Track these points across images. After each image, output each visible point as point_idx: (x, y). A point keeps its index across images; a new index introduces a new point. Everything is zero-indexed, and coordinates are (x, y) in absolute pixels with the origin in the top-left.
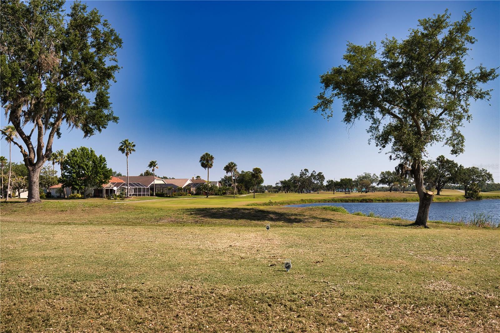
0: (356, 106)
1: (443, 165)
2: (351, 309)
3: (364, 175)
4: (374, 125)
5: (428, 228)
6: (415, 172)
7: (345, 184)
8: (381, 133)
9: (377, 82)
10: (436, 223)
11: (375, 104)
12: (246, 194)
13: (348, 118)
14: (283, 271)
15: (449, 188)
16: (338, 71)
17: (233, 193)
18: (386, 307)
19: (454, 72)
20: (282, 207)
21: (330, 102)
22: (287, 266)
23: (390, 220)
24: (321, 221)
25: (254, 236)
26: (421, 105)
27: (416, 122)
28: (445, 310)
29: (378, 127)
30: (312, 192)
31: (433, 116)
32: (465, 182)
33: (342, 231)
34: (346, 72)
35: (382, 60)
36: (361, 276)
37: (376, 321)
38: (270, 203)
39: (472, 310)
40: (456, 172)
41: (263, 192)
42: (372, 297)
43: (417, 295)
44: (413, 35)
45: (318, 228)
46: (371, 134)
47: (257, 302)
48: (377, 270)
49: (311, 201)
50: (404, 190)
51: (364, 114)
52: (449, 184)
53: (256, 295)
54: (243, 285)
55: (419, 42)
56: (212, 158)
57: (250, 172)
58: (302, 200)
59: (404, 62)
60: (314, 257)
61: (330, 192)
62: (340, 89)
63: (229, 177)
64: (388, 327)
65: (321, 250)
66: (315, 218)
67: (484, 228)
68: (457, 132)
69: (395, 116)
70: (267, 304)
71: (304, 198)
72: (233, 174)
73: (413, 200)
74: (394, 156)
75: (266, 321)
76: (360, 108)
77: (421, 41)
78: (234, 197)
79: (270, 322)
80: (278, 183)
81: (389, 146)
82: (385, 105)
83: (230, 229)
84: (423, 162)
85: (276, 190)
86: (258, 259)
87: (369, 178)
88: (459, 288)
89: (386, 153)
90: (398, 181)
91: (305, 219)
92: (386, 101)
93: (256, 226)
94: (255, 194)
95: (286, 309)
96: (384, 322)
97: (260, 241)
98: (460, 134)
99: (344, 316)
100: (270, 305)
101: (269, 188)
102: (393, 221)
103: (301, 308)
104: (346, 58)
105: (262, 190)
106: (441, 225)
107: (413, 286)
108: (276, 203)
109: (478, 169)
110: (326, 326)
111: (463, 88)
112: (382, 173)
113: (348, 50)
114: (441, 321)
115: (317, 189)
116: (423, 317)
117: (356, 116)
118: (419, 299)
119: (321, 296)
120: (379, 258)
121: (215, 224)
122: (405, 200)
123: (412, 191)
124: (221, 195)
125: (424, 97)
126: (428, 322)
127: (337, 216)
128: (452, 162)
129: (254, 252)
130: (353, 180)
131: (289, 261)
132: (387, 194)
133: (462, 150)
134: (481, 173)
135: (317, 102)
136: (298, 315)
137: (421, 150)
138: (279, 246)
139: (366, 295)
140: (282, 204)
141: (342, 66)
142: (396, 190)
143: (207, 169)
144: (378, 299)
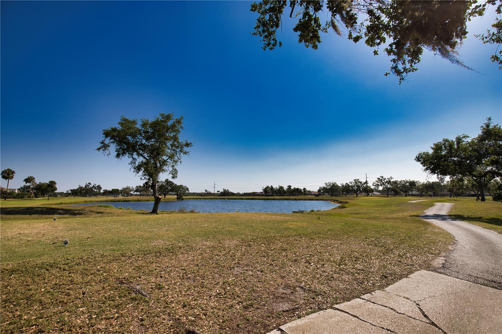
0: (123, 150)
1: (168, 183)
2: (107, 263)
3: (126, 187)
4: (133, 161)
5: (158, 214)
6: (153, 187)
7: (115, 192)
8: (137, 165)
9: (136, 139)
10: (162, 211)
11: (134, 150)
12: (41, 197)
13: (118, 156)
14: (62, 246)
15: (170, 194)
16: (114, 130)
17: (30, 197)
18: (128, 258)
19: (175, 141)
20: (70, 205)
21: (109, 146)
22: (65, 242)
23: (139, 211)
24: (96, 213)
25: (42, 225)
26: (158, 154)
27: (155, 162)
28: (159, 254)
29: (135, 162)
30: (92, 196)
31: (163, 159)
32: (177, 191)
33: (108, 219)
34: (119, 131)
35: (141, 128)
36: (115, 243)
37: (121, 267)
38: (61, 203)
39: (171, 252)
40: (173, 187)
41: (56, 196)
42: (121, 254)
43: (145, 249)
44: (157, 119)
45: (93, 217)
46: (131, 165)
47: (37, 269)
48: (126, 239)
49: (91, 202)
50: (148, 195)
51: (127, 154)
52: (170, 193)
53: (37, 265)
54: (26, 260)
55: (159, 124)
56: (13, 172)
57: (47, 183)
58: (85, 201)
59: (151, 132)
60: (86, 235)
61: (105, 196)
62: (115, 139)
63: (28, 186)
64: (127, 269)
65: (92, 230)
66: (92, 212)
67: (184, 213)
68: (175, 168)
69: (145, 158)
70: (45, 269)
71: (86, 200)
72: (31, 184)
73: (152, 201)
74: (143, 178)
75: (42, 281)
76: (126, 151)
77: (160, 123)
78: (31, 199)
79: (46, 281)
80: (68, 191)
81: (141, 173)
82: (140, 151)
83: (22, 221)
84: (158, 182)
85: (67, 195)
86: (43, 241)
87: (129, 189)
88: (167, 243)
89: (139, 176)
90: (145, 191)
91: (86, 212)
92: (141, 150)
93: (46, 218)
94: (49, 197)
95: (61, 270)
96: (125, 266)
97: (47, 228)
98: (176, 169)
99: (101, 268)
100: (47, 270)
101: (62, 194)
102: (140, 212)
103: (72, 267)
104: (119, 123)
105: (55, 195)
106: (164, 212)
107: (144, 244)
108: (65, 203)
109: (183, 186)
110: (89, 276)
111: (178, 148)
112: (137, 186)
113: (121, 120)
114: (156, 260)
115: (96, 194)
116: (147, 260)
117: (123, 155)
118: (147, 251)
119: (88, 258)
120: (128, 232)
121: (9, 219)
122: (148, 201)
123: (152, 196)
124: (19, 198)
125: (160, 150)
126: (149, 262)
127: (108, 210)
128: (172, 182)
129: (40, 236)
130: (120, 190)
131: (68, 240)
132: (139, 198)
133: (176, 177)
134: (184, 188)
135: (99, 145)
136: (69, 272)
137: (157, 176)
138: (61, 231)
139: (117, 253)
140: (70, 203)
141: (117, 128)
142: (143, 195)
143: (7, 180)
144: (124, 254)
